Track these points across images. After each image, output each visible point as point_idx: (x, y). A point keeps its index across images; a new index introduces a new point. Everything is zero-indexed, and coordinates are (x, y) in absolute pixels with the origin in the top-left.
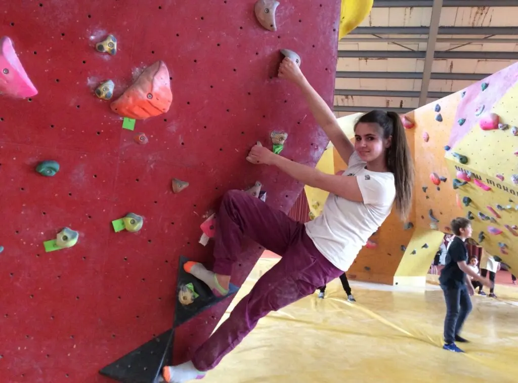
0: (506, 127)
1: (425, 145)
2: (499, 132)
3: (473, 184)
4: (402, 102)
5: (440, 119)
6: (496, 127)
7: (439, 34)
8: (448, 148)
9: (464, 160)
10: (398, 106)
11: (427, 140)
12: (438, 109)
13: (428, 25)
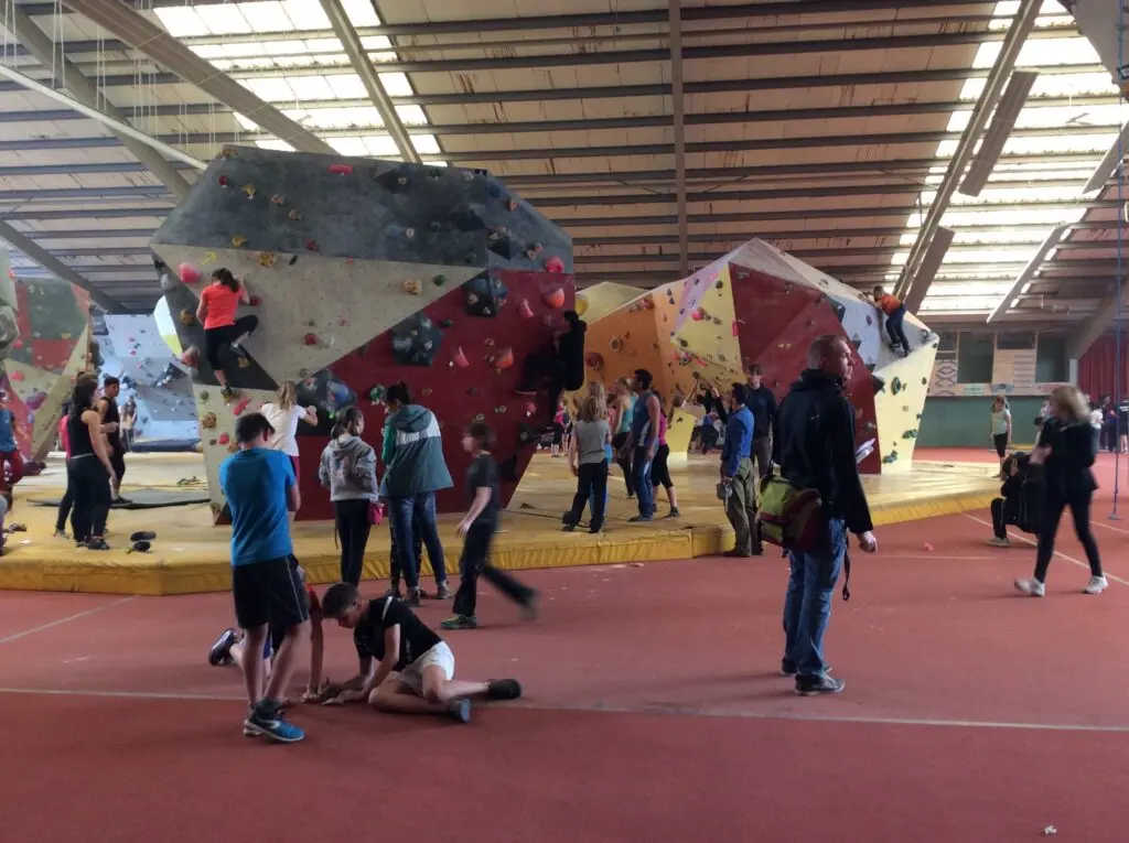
0: (709, 318)
1: (664, 324)
2: (704, 321)
3: (694, 361)
4: (660, 248)
5: (672, 302)
6: (702, 318)
7: (688, 177)
8: (673, 334)
9: (684, 343)
10: (657, 252)
11: (666, 320)
12: (670, 293)
13: (673, 167)
